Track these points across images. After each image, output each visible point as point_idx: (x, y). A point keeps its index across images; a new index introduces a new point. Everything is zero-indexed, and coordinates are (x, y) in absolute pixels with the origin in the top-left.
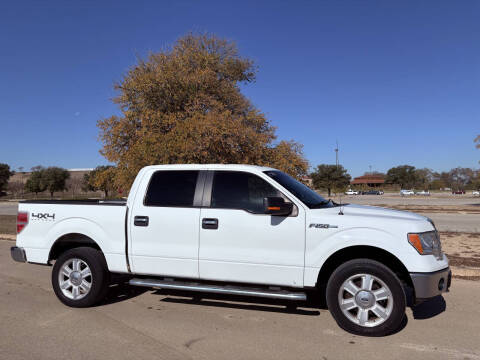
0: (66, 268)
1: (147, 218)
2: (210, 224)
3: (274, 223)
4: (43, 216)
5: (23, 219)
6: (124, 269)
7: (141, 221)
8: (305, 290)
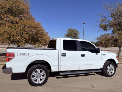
0: (34, 73)
1: (65, 54)
2: (83, 55)
3: (96, 55)
4: (23, 54)
5: (13, 55)
6: (57, 70)
7: (64, 55)
8: (101, 69)
